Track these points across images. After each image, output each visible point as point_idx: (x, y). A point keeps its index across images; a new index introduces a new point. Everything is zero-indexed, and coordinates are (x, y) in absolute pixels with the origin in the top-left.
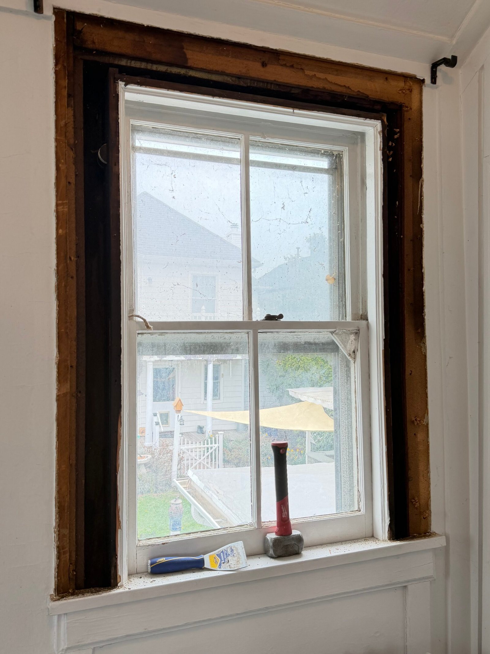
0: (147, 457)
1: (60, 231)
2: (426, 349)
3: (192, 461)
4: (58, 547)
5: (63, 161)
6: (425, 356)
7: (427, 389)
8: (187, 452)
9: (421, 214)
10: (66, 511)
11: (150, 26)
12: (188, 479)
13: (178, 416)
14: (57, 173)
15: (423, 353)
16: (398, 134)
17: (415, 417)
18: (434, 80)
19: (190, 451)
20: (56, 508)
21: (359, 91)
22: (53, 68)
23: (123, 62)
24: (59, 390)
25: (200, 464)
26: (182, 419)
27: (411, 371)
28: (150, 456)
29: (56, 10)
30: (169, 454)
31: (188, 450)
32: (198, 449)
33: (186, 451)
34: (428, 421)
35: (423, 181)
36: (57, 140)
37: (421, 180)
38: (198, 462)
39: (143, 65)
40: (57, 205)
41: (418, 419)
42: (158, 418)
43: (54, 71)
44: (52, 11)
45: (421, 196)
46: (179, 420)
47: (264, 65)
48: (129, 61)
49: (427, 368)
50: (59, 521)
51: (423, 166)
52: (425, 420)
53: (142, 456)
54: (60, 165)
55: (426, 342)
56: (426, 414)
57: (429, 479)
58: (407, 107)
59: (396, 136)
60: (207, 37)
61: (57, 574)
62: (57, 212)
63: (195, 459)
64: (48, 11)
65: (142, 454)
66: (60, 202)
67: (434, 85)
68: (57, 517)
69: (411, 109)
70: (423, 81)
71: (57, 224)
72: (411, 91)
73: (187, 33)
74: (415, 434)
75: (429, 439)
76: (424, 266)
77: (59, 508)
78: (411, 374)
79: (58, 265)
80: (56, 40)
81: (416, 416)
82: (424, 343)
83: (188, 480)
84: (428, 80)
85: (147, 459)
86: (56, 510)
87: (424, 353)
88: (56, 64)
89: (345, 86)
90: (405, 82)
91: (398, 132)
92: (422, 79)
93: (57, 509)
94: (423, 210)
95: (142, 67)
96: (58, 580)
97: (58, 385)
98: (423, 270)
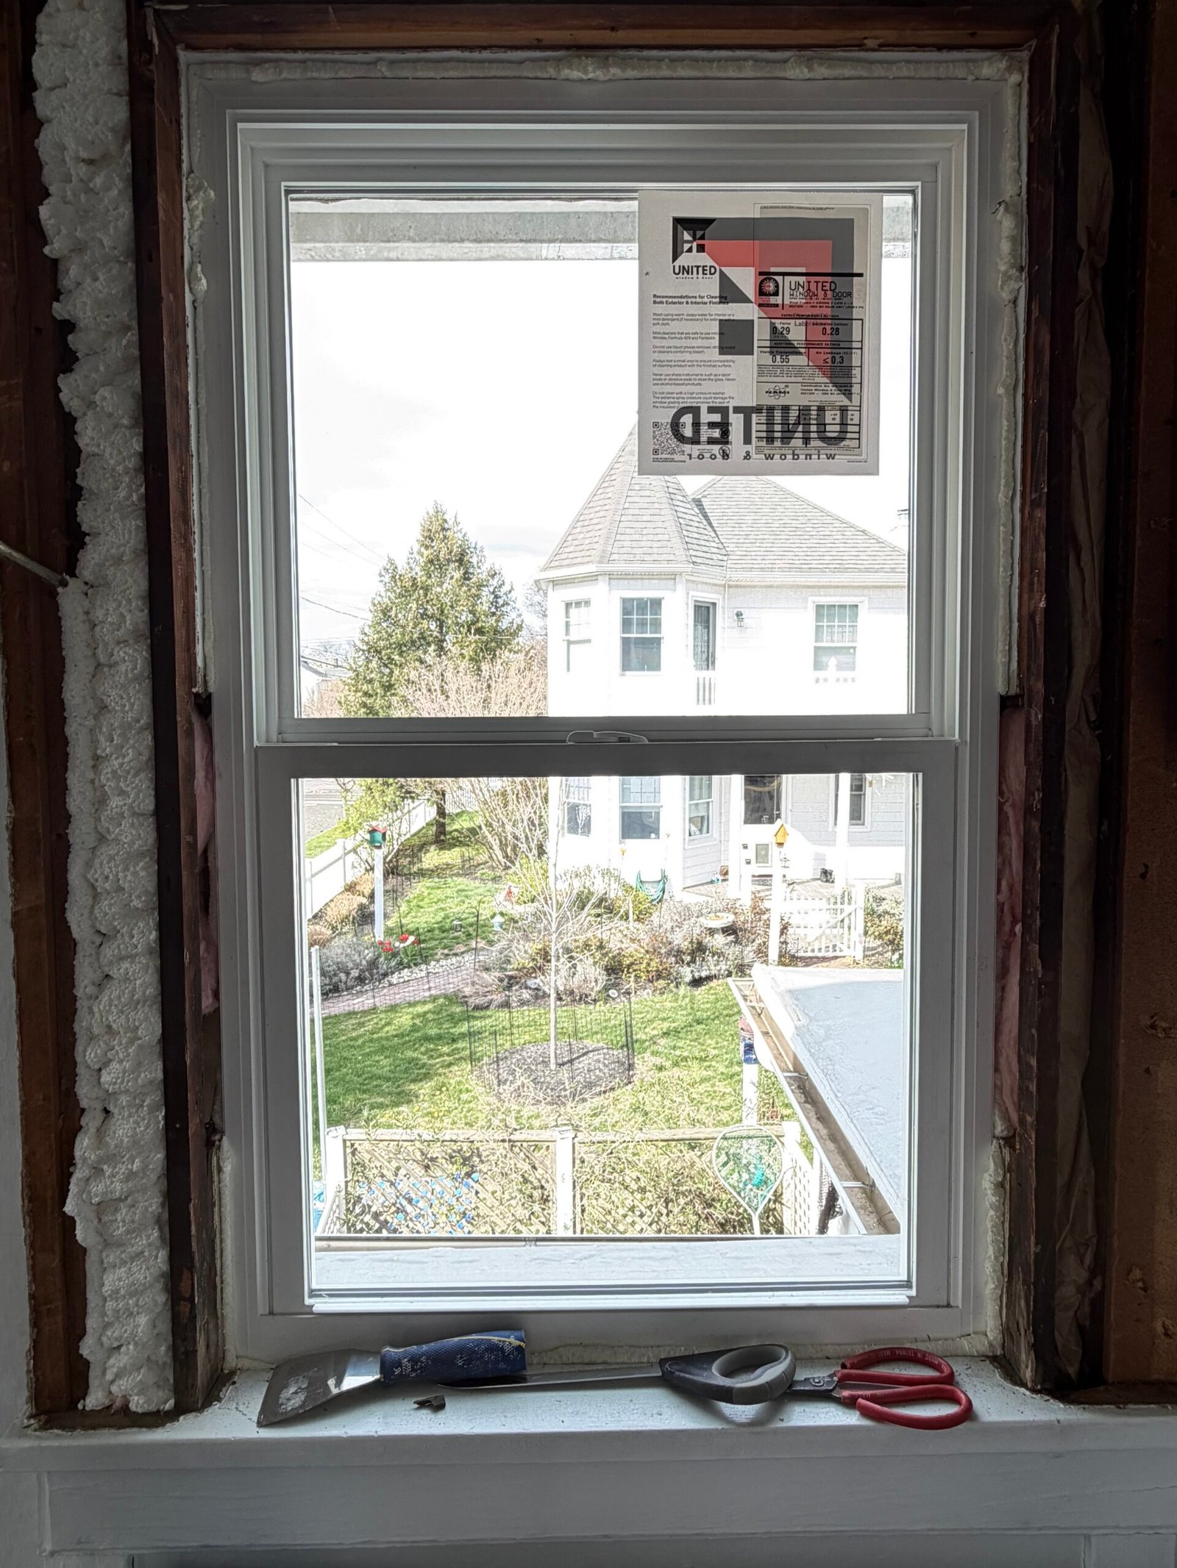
0: (727, 917)
4: (32, 1297)
10: (49, 1210)
13: (779, 851)
17: (1152, 1017)
20: (23, 1200)
24: (16, 897)
26: (784, 857)
27: (1146, 866)
28: (731, 917)
30: (765, 916)
31: (799, 910)
33: (796, 910)
42: (750, 852)
46: (780, 857)
50: (34, 1231)
53: (718, 914)
68: (28, 1221)
74: (1147, 1071)
78: (1143, 876)
81: (1156, 1014)
85: (726, 920)
93: (26, 1201)
96: (36, 1379)
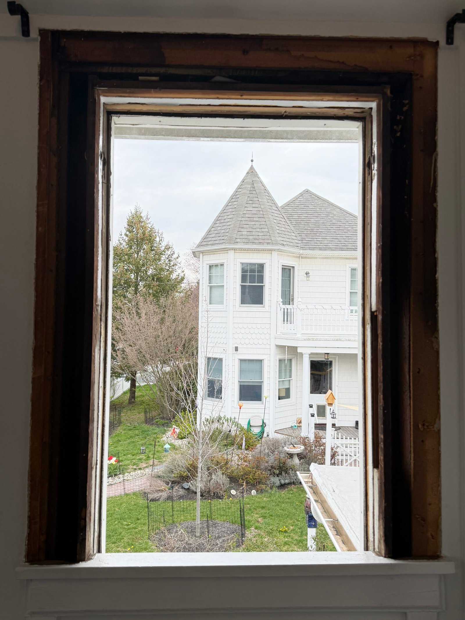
0: (300, 447)
1: (40, 229)
2: (438, 344)
3: (346, 457)
4: (29, 517)
5: (44, 166)
6: (438, 352)
7: (440, 391)
8: (341, 447)
9: (435, 192)
10: (37, 485)
11: (127, 32)
12: (309, 473)
13: (330, 409)
14: (38, 177)
15: (435, 349)
16: (407, 106)
18: (450, 40)
19: (344, 446)
21: (355, 65)
22: (38, 83)
23: (105, 70)
24: (34, 373)
25: (355, 460)
26: (333, 412)
27: (419, 369)
28: (303, 447)
29: (41, 32)
30: (322, 448)
31: (342, 445)
32: (353, 445)
33: (340, 445)
34: (440, 427)
35: (437, 155)
36: (39, 147)
37: (435, 154)
38: (353, 459)
39: (124, 70)
40: (38, 206)
41: (427, 424)
42: (313, 409)
43: (39, 86)
44: (38, 33)
45: (435, 171)
46: (331, 413)
47: (245, 52)
48: (111, 68)
49: (439, 366)
50: (31, 493)
51: (437, 138)
52: (436, 426)
53: (295, 445)
54: (42, 170)
55: (438, 336)
56: (437, 420)
57: (440, 493)
58: (417, 75)
59: (405, 109)
60: (184, 34)
61: (27, 542)
62: (38, 212)
63: (350, 456)
64: (34, 33)
65: (296, 444)
66: (40, 203)
67: (451, 46)
68: (29, 489)
69: (422, 76)
70: (437, 43)
71: (38, 223)
72: (422, 56)
73: (162, 33)
74: (423, 441)
75: (441, 448)
76: (437, 250)
77: (31, 481)
78: (418, 372)
79: (37, 260)
80: (42, 59)
81: (424, 421)
82: (437, 338)
83: (309, 475)
84: (443, 42)
85: (299, 449)
86: (28, 483)
87: (437, 349)
88: (41, 80)
89: (338, 62)
90: (414, 47)
91: (407, 104)
92: (435, 41)
93: (29, 481)
94: (438, 187)
95: (123, 71)
96: (28, 547)
97: (33, 369)
98: (436, 255)
